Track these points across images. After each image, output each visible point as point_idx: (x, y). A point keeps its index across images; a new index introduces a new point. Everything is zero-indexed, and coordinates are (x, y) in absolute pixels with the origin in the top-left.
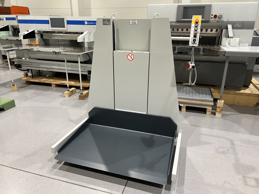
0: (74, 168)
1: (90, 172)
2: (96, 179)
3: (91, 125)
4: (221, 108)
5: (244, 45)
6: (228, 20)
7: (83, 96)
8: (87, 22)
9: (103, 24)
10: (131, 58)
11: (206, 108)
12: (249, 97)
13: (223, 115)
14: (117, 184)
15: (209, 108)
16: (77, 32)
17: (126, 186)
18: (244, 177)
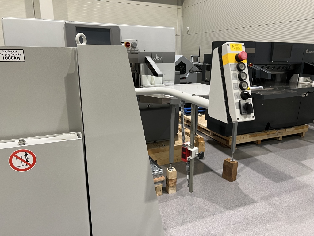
4: (174, 181)
5: (170, 84)
10: (24, 164)
13: (178, 189)
15: (159, 186)
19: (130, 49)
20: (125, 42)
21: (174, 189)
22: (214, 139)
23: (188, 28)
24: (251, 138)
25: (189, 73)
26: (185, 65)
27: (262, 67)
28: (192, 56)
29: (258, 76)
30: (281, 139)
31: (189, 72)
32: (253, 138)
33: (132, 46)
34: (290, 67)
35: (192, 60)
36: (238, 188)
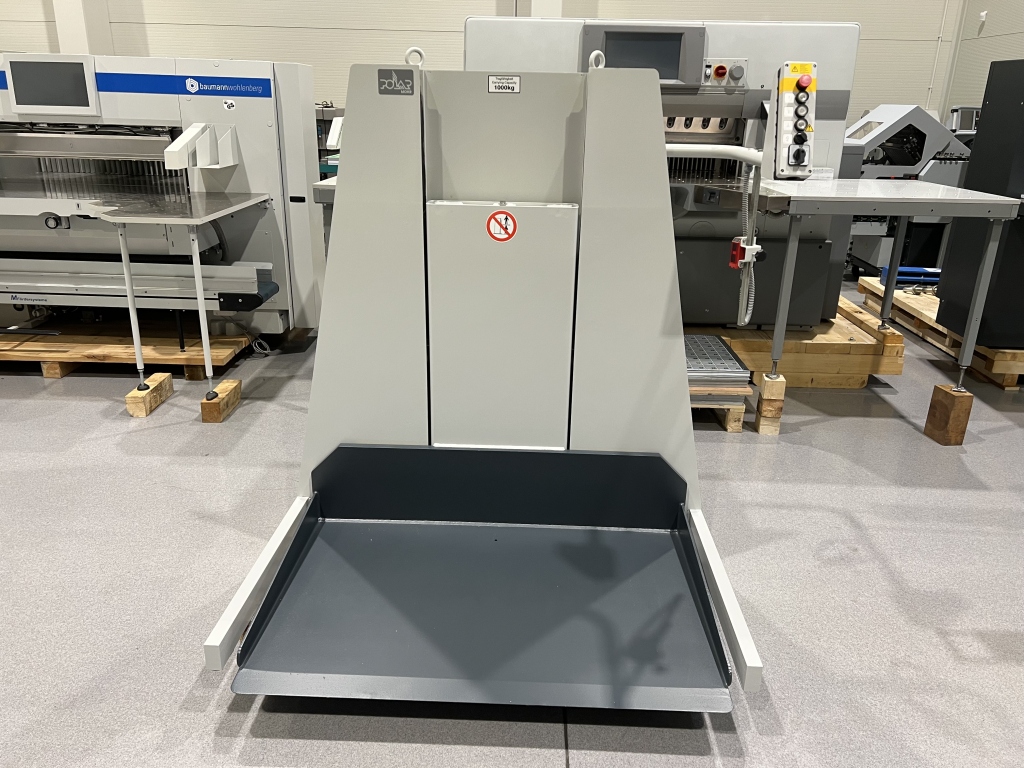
0: (319, 716)
1: (395, 719)
2: (434, 743)
3: (324, 522)
4: (778, 404)
5: (821, 175)
6: (763, 86)
7: (222, 404)
8: (196, 83)
10: (503, 232)
11: (725, 407)
12: (846, 357)
13: (784, 430)
14: (530, 746)
15: (737, 409)
16: (150, 128)
17: (570, 746)
18: (943, 634)
19: (724, 82)
20: (715, 66)
21: (775, 424)
23: (983, 14)
25: (933, 162)
26: (921, 137)
28: (954, 107)
31: (934, 158)
33: (732, 76)
35: (953, 122)
36: (960, 459)
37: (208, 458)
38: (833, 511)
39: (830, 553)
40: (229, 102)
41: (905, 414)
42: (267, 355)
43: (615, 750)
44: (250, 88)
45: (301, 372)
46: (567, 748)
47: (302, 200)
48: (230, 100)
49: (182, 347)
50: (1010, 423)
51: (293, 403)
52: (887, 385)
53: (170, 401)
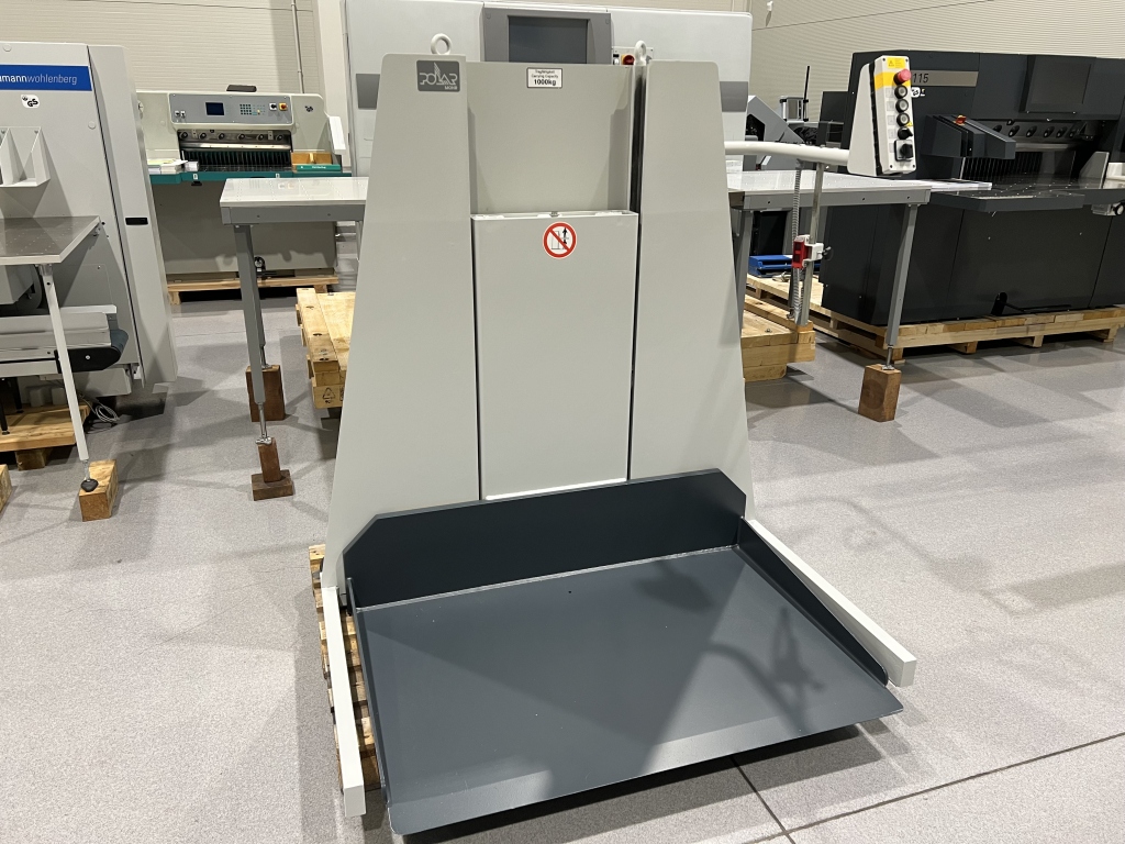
2: (624, 826)
3: (362, 612)
7: (108, 493)
9: (421, 88)
12: (766, 349)
14: (721, 799)
17: (757, 788)
18: (987, 594)
20: (623, 55)
22: (840, 340)
23: (770, 4)
24: (948, 334)
26: (761, 127)
27: (998, 129)
28: (783, 97)
29: (977, 152)
30: (1037, 343)
32: (953, 333)
34: (1083, 130)
35: (784, 111)
36: (899, 432)
37: (123, 564)
38: (834, 499)
39: (856, 540)
40: (30, 97)
41: (833, 398)
42: (114, 424)
43: (800, 779)
44: (60, 79)
45: (175, 439)
46: (755, 791)
47: (143, 221)
48: (31, 95)
49: (5, 428)
50: (916, 394)
51: (191, 478)
52: (799, 372)
53: (15, 501)
